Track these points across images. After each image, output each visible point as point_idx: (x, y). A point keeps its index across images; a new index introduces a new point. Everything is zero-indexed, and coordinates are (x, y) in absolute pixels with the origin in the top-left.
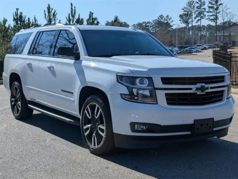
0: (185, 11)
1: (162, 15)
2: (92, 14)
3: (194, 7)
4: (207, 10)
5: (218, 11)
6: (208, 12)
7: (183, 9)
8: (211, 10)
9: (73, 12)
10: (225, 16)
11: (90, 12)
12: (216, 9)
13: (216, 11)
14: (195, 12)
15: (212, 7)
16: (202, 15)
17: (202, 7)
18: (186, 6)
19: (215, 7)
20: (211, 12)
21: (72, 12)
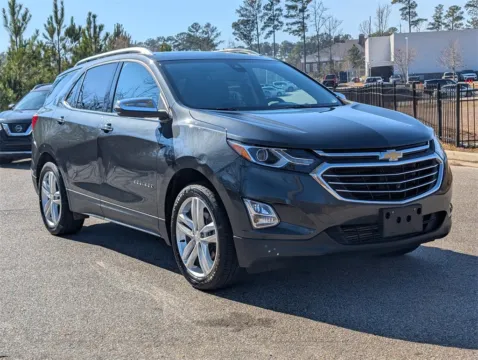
0: (242, 16)
1: (196, 24)
2: (94, 17)
3: (259, 6)
4: (285, 12)
5: (306, 14)
6: (287, 17)
7: (239, 11)
8: (293, 12)
9: (59, 13)
10: (321, 23)
11: (90, 14)
12: (302, 10)
13: (301, 14)
14: (262, 17)
15: (294, 8)
16: (276, 23)
17: (275, 7)
18: (243, 5)
19: (300, 6)
20: (292, 16)
21: (56, 12)
